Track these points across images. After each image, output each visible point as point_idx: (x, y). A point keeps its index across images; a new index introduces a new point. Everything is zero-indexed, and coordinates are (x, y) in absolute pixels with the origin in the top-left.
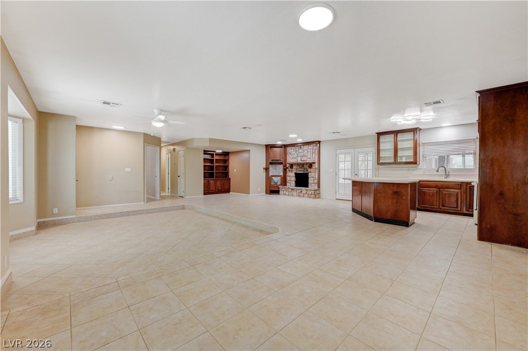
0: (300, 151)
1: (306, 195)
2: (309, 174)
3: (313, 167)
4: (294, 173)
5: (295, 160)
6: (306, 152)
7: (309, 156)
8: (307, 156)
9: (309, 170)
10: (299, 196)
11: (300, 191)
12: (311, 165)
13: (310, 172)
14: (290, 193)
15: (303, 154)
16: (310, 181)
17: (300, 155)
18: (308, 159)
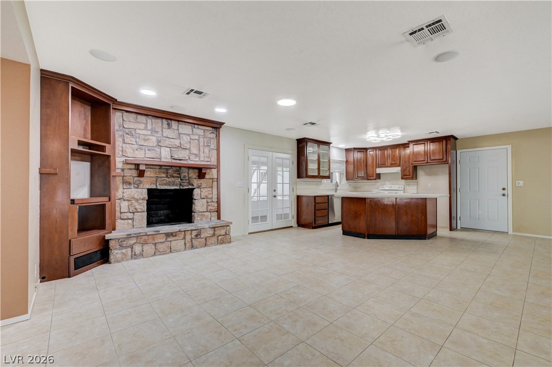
0: (167, 132)
1: (214, 239)
2: (196, 192)
3: (207, 176)
4: (145, 191)
5: (150, 154)
6: (185, 139)
7: (195, 151)
8: (189, 149)
9: (196, 182)
10: (192, 247)
11: (194, 233)
12: (201, 172)
13: (199, 187)
14: (161, 247)
15: (177, 142)
16: (199, 205)
17: (167, 142)
18: (192, 157)
